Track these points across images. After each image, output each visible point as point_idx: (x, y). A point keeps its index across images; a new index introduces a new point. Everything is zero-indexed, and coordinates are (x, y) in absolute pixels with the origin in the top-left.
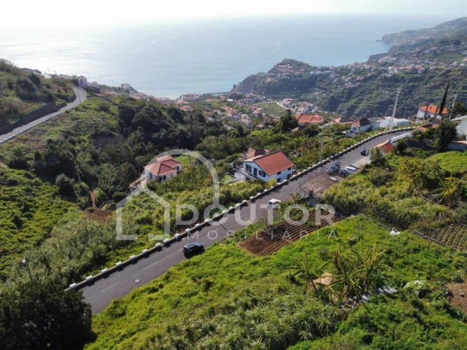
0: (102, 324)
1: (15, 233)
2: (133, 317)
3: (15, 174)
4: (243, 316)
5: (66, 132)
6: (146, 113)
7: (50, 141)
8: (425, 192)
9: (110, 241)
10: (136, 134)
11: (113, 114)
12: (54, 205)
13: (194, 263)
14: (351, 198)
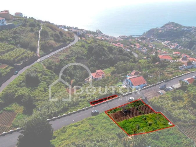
0: (58, 133)
1: (43, 93)
2: (67, 134)
3: (48, 72)
4: (95, 144)
5: (67, 56)
6: (98, 49)
7: (61, 60)
8: (191, 108)
9: (69, 103)
10: (92, 58)
11: (86, 48)
12: (58, 84)
13: (92, 119)
14: (159, 104)
